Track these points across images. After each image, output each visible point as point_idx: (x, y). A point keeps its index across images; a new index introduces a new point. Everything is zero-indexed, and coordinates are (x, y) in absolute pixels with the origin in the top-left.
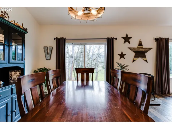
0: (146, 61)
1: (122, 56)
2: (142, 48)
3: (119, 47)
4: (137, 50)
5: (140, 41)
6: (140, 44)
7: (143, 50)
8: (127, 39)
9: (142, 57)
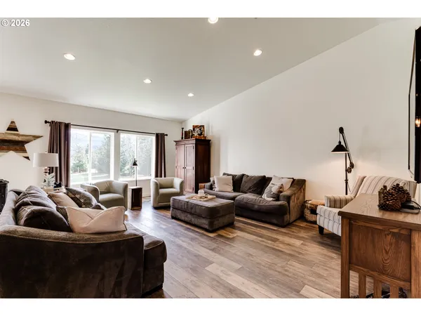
6: (13, 128)
7: (20, 139)
9: (16, 150)
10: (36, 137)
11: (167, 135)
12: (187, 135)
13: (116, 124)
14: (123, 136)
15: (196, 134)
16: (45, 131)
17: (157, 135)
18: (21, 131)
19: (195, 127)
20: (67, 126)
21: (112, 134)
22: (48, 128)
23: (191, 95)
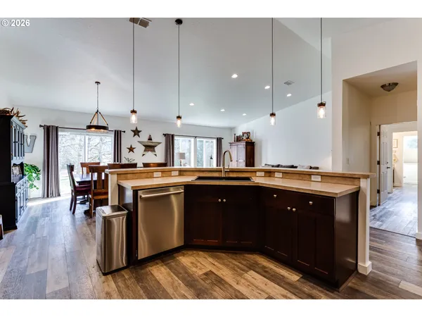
0: (156, 155)
1: (131, 149)
3: (128, 140)
4: (146, 144)
5: (150, 136)
6: (150, 139)
7: (153, 144)
8: (137, 132)
9: (151, 151)
10: (160, 143)
12: (238, 139)
13: (196, 134)
14: (198, 139)
15: (244, 138)
16: (163, 140)
17: (217, 139)
18: (154, 140)
19: (243, 133)
20: (173, 136)
21: (192, 140)
22: (164, 138)
23: (244, 114)
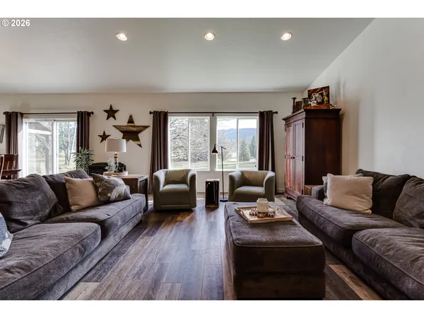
0: (140, 145)
1: (104, 137)
2: (134, 126)
3: (100, 124)
4: (125, 129)
5: (131, 116)
6: (131, 121)
7: (135, 129)
8: (111, 113)
9: (133, 139)
11: (277, 113)
12: (299, 107)
15: (313, 103)
17: (262, 115)
19: (312, 92)
20: (166, 115)
22: (152, 117)
